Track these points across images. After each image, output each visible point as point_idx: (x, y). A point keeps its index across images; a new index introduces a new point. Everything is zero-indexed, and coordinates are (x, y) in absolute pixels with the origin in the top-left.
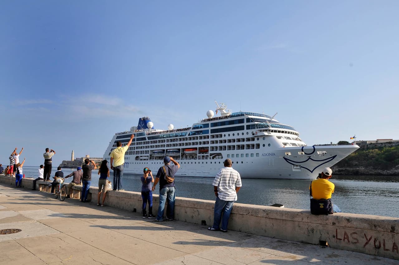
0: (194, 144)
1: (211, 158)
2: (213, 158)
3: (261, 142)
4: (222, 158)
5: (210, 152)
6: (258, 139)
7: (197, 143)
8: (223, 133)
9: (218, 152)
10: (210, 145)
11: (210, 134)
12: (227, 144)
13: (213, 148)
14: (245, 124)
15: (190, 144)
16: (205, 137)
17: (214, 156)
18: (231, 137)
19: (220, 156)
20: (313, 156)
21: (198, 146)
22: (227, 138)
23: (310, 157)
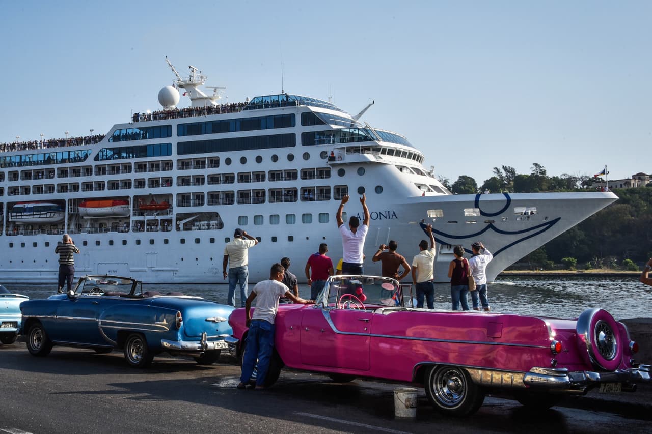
0: (114, 185)
1: (181, 227)
2: (187, 228)
3: (351, 180)
4: (220, 226)
5: (176, 210)
6: (341, 173)
7: (127, 184)
8: (222, 156)
9: (206, 208)
10: (175, 190)
11: (174, 157)
12: (236, 187)
13: (184, 199)
14: (298, 129)
15: (101, 186)
16: (155, 166)
17: (190, 222)
18: (252, 167)
19: (213, 223)
20: (499, 222)
21: (132, 192)
22: (236, 168)
23: (493, 222)
